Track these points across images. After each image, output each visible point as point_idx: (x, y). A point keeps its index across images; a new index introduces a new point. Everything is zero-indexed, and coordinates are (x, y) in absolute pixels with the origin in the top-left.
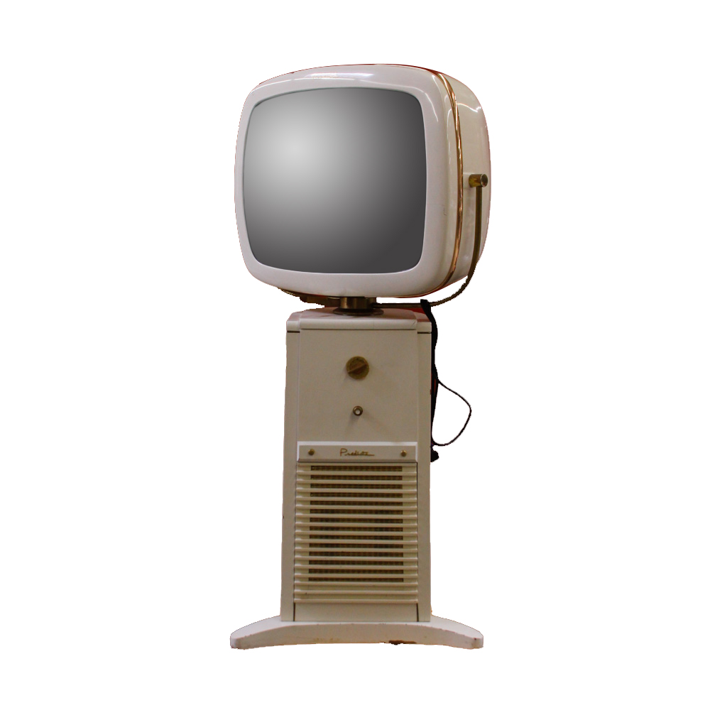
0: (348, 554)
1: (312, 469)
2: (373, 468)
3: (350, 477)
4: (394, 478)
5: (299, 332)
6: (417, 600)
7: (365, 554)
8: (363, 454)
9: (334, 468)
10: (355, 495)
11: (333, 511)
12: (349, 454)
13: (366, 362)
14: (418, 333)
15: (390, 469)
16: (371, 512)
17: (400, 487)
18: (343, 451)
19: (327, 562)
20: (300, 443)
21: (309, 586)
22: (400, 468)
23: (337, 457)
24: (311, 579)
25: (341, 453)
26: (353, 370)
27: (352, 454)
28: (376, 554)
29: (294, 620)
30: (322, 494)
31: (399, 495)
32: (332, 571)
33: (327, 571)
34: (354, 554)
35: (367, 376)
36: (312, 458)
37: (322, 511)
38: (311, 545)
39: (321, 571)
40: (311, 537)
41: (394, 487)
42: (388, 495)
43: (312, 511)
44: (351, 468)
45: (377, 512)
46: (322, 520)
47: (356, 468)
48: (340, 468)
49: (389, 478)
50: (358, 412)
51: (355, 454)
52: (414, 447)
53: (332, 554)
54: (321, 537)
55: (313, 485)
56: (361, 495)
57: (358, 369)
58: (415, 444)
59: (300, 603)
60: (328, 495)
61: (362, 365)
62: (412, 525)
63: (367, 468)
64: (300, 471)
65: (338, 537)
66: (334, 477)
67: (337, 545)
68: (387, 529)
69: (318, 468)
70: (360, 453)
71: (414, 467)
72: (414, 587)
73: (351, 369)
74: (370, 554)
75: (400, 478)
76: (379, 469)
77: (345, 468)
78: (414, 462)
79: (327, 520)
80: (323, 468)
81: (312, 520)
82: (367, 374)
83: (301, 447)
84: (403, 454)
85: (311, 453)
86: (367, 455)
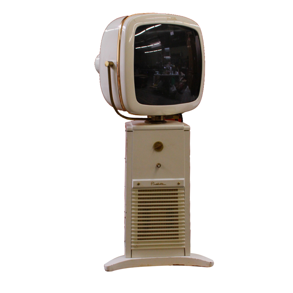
0: (155, 228)
1: (139, 191)
2: (165, 190)
3: (155, 194)
4: (174, 194)
5: (132, 131)
6: (184, 247)
7: (162, 228)
8: (161, 184)
9: (148, 191)
10: (157, 202)
11: (148, 209)
12: (155, 184)
13: (162, 144)
14: (185, 131)
15: (172, 190)
16: (164, 209)
17: (177, 198)
18: (152, 183)
19: (145, 232)
20: (133, 180)
21: (138, 242)
22: (177, 190)
23: (150, 186)
24: (138, 239)
25: (152, 184)
26: (156, 147)
27: (156, 184)
28: (167, 227)
29: (131, 257)
30: (143, 202)
31: (177, 202)
32: (148, 235)
33: (145, 235)
34: (157, 228)
35: (163, 150)
36: (139, 186)
37: (143, 209)
38: (139, 224)
39: (143, 236)
40: (138, 221)
41: (174, 198)
42: (172, 202)
43: (139, 209)
44: (156, 190)
45: (167, 209)
46: (143, 213)
47: (158, 190)
48: (151, 191)
49: (172, 194)
50: (158, 166)
51: (158, 184)
52: (183, 180)
53: (148, 228)
54: (143, 221)
55: (139, 198)
56: (160, 202)
57: (158, 147)
58: (183, 179)
59: (134, 250)
60: (146, 202)
61: (160, 145)
62: (182, 214)
63: (163, 190)
64: (133, 192)
65: (150, 220)
66: (148, 194)
67: (150, 224)
68: (171, 216)
69: (141, 191)
70: (160, 184)
71: (183, 189)
72: (183, 241)
73: (155, 147)
74: (164, 227)
75: (177, 194)
76: (168, 190)
77: (153, 190)
78: (183, 187)
79: (145, 213)
80: (144, 191)
81: (139, 213)
82: (162, 149)
83: (134, 182)
84: (179, 184)
85: (138, 184)
86: (163, 184)
